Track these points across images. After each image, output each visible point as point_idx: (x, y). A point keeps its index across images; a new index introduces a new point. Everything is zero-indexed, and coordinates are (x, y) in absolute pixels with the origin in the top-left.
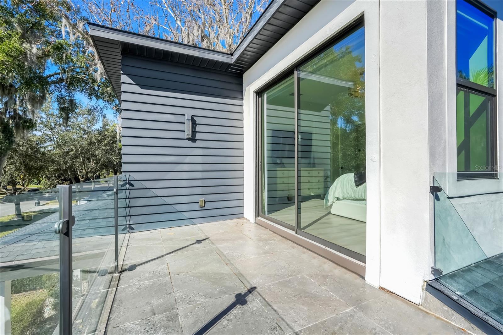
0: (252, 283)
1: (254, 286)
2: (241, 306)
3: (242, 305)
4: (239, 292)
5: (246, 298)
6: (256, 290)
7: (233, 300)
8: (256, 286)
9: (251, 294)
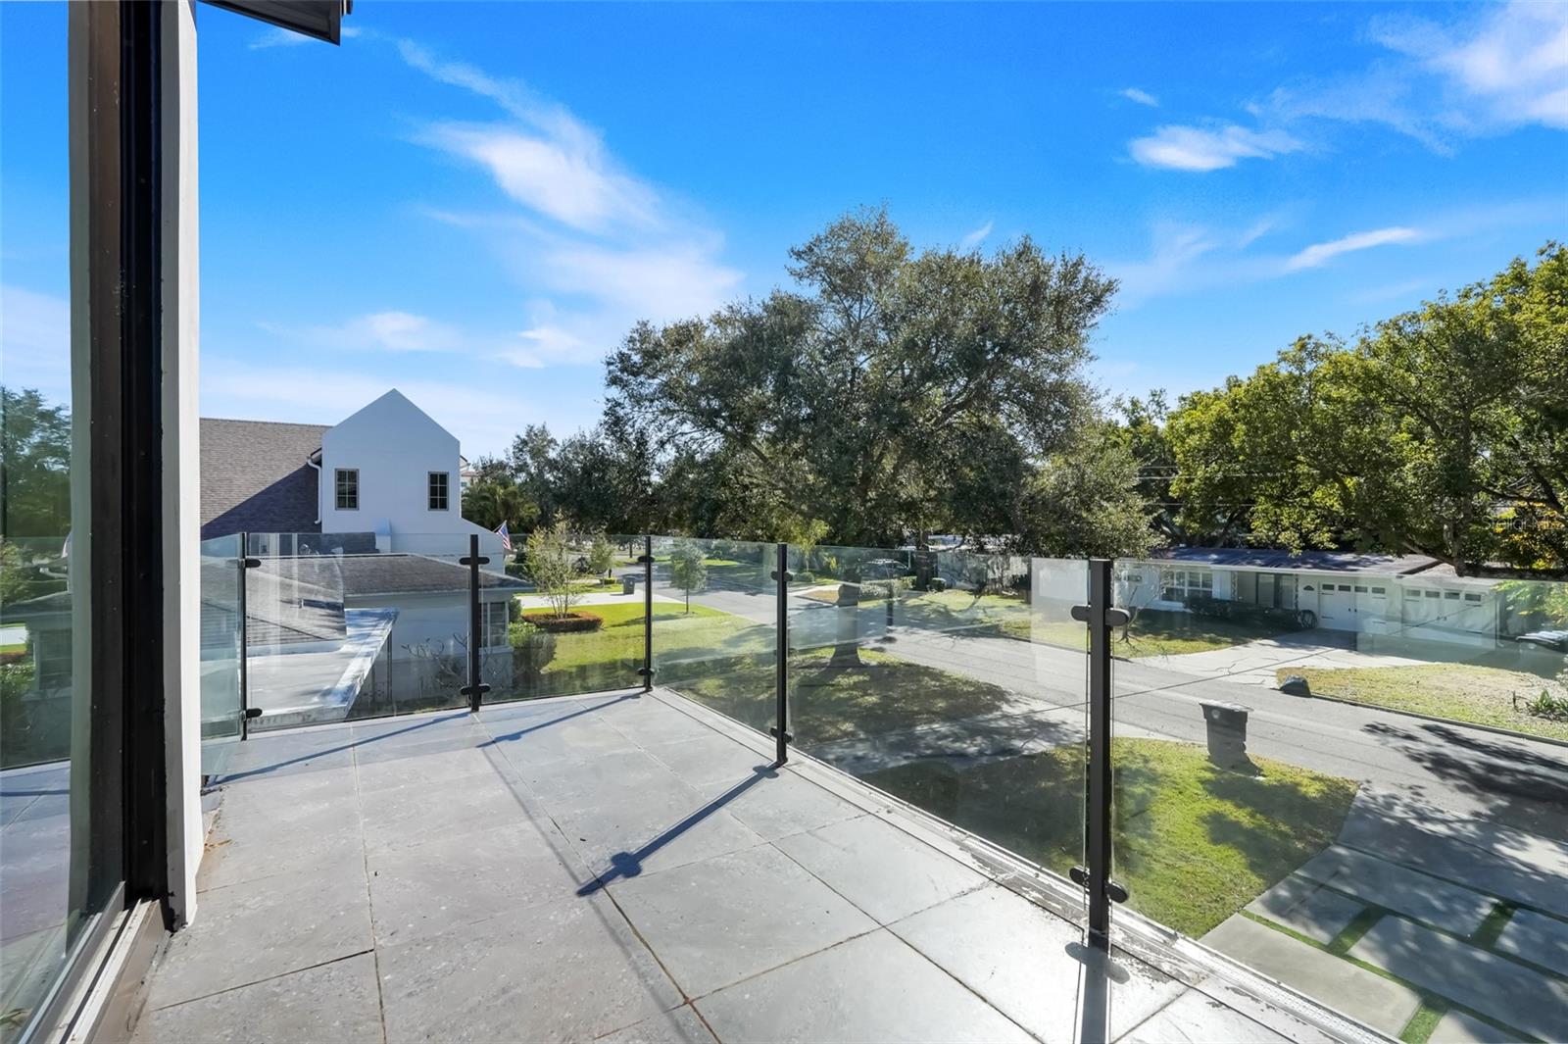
0: (589, 908)
1: (585, 899)
2: (626, 851)
3: (624, 853)
4: (630, 880)
5: (613, 867)
6: (579, 888)
7: (647, 865)
8: (577, 899)
9: (599, 876)
